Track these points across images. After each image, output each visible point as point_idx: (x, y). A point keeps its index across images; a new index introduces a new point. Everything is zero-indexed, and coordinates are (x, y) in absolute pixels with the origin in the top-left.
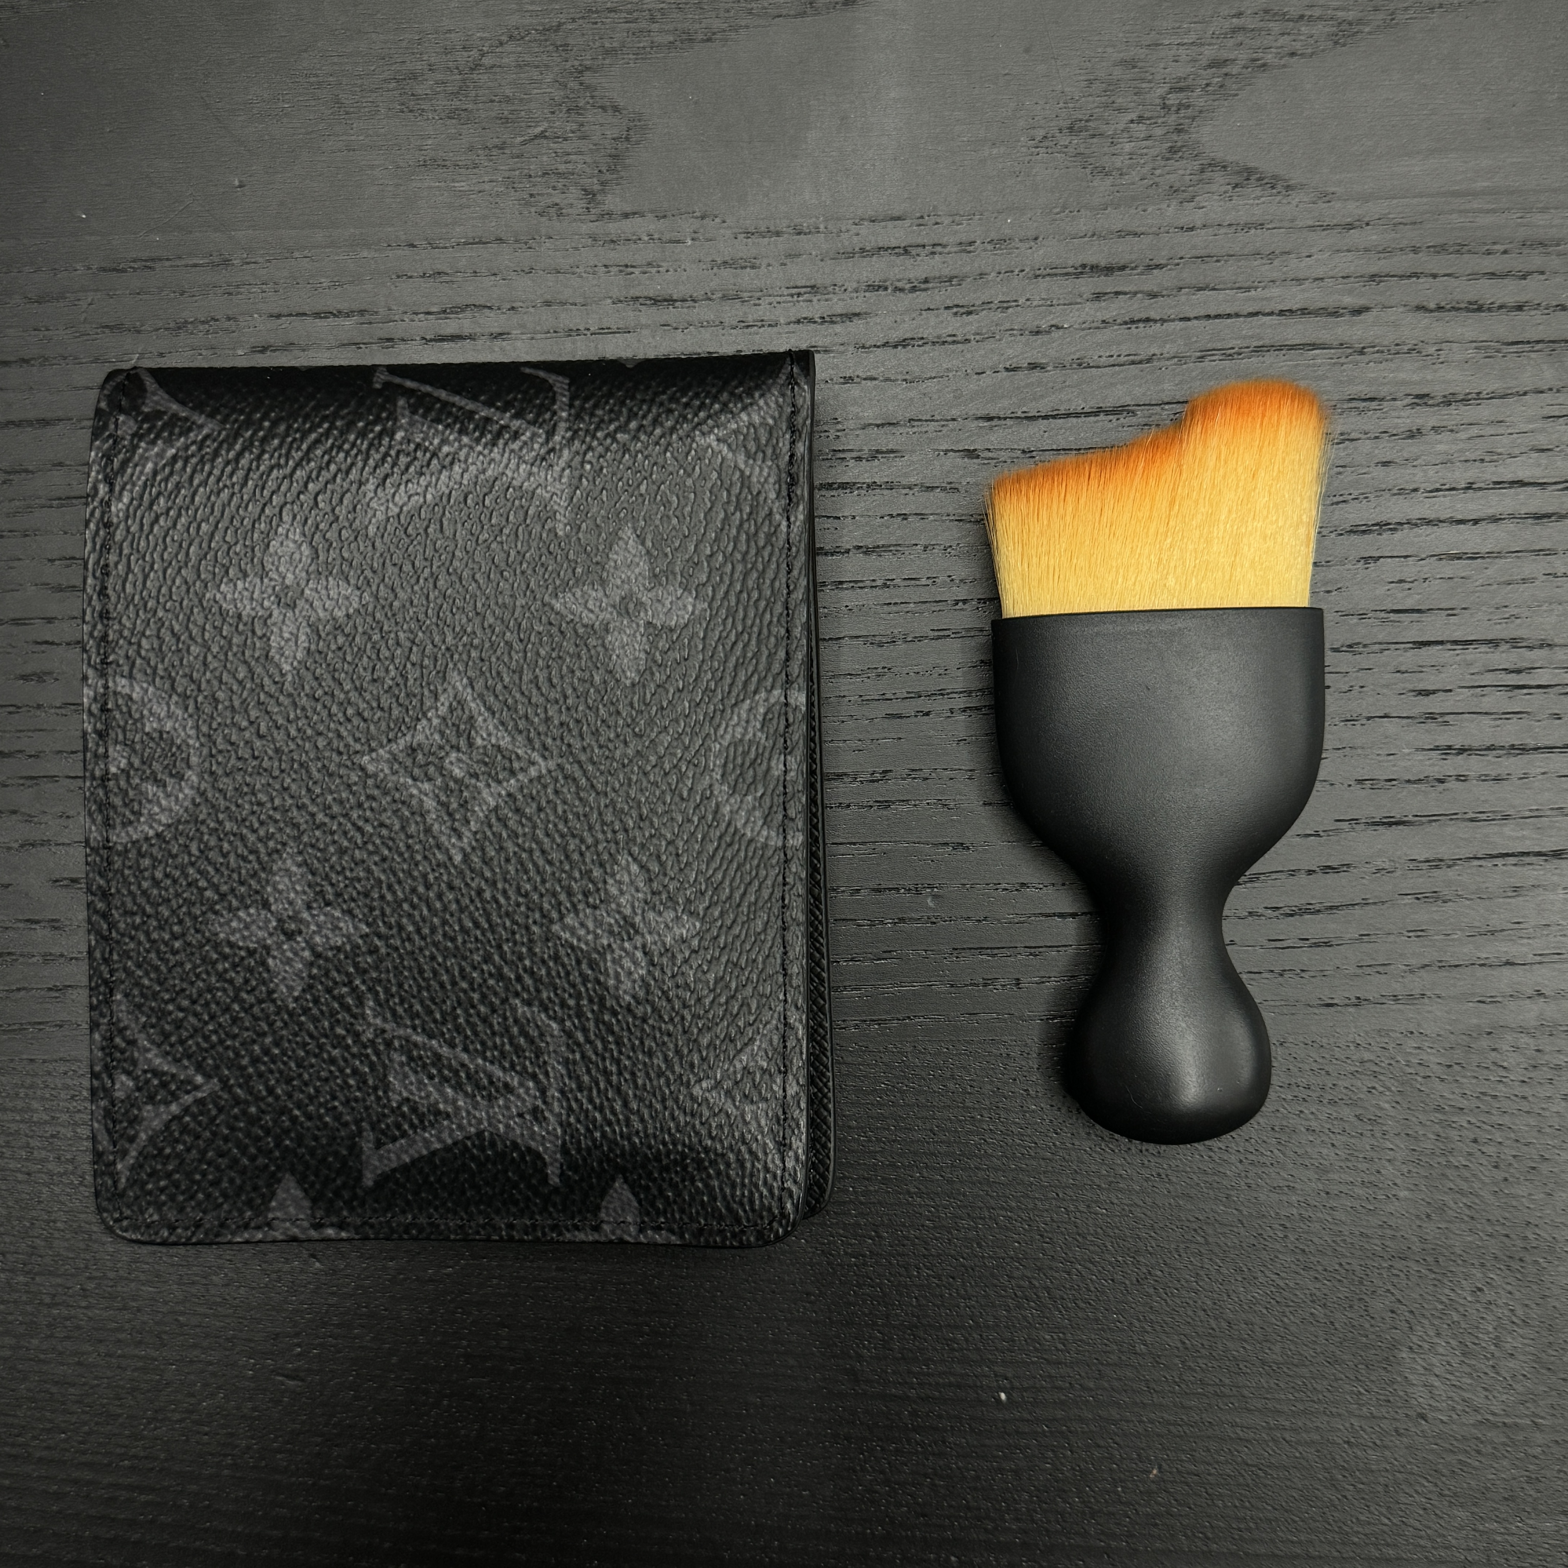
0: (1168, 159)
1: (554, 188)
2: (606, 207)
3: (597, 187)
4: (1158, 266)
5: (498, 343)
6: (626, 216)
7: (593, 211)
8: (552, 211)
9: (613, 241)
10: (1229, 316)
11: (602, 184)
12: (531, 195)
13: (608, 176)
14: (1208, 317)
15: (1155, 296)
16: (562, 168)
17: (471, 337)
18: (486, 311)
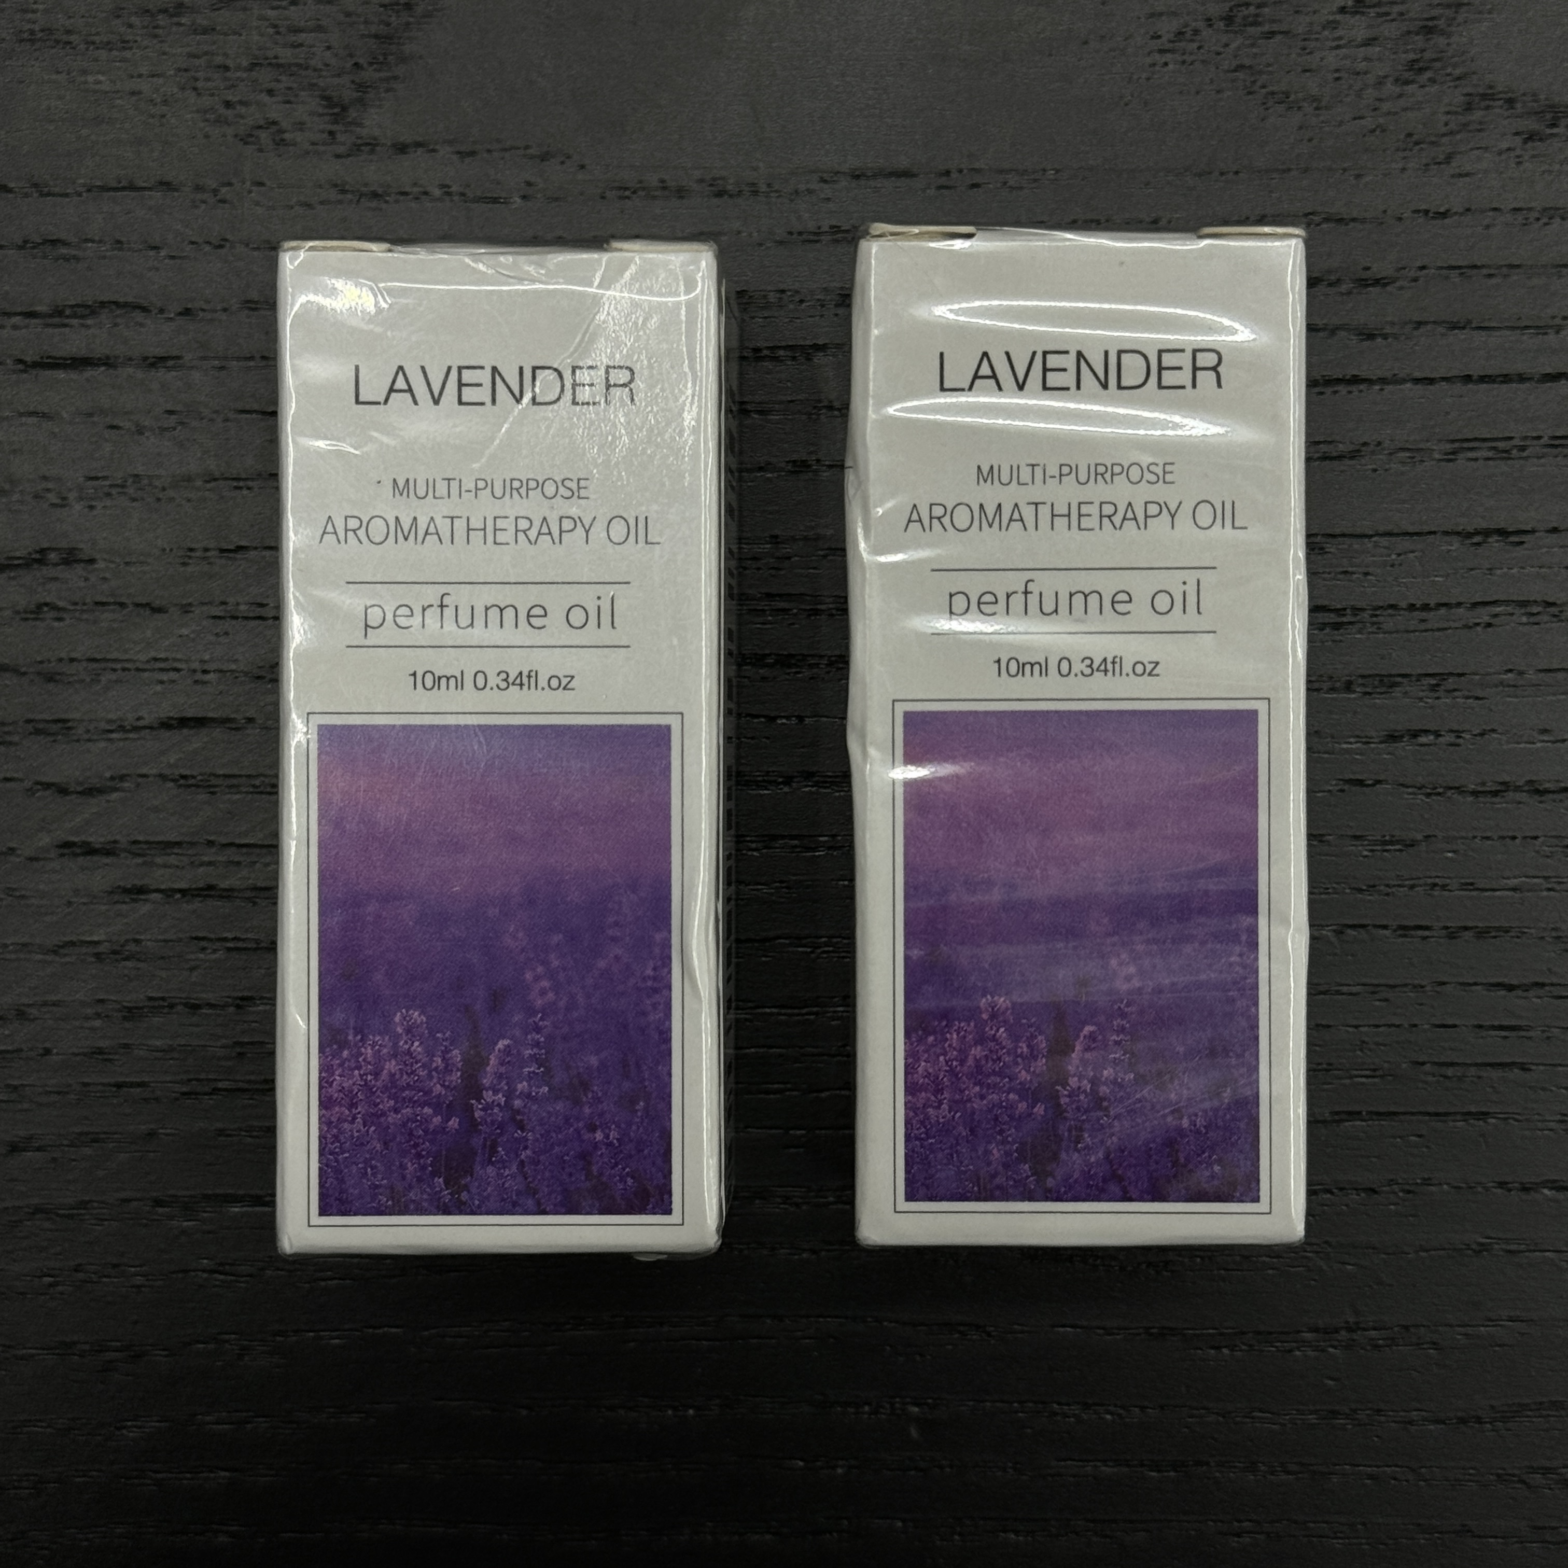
0: (1407, 82)
1: (270, 92)
2: (364, 132)
3: (349, 94)
4: (1377, 282)
5: (161, 374)
6: (402, 149)
7: (340, 137)
8: (263, 135)
9: (375, 195)
10: (1506, 379)
11: (362, 87)
12: (228, 104)
13: (369, 74)
14: (1468, 379)
15: (1371, 337)
16: (286, 55)
17: (108, 362)
18: (139, 316)
